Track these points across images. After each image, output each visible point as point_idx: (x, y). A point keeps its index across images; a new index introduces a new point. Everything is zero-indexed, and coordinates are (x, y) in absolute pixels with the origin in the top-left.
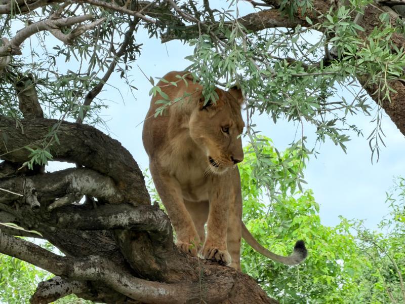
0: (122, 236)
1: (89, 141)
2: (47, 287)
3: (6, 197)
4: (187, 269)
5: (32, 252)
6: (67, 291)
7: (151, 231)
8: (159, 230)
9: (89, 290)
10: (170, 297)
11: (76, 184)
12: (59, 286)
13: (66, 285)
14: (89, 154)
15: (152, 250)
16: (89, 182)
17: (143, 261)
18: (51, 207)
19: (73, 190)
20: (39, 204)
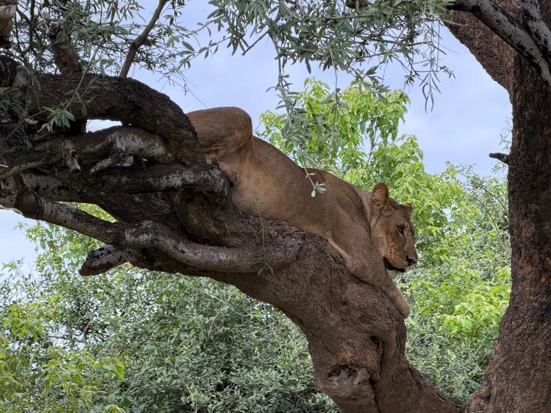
0: (177, 198)
1: (132, 96)
2: (98, 257)
3: (43, 161)
4: (250, 231)
5: (79, 219)
6: (120, 260)
7: (206, 192)
8: (216, 190)
9: (145, 258)
10: (232, 262)
11: (120, 144)
12: (111, 255)
13: (119, 254)
14: (133, 110)
15: (209, 212)
16: (135, 141)
17: (200, 225)
18: (93, 170)
19: (116, 151)
20: (79, 167)
